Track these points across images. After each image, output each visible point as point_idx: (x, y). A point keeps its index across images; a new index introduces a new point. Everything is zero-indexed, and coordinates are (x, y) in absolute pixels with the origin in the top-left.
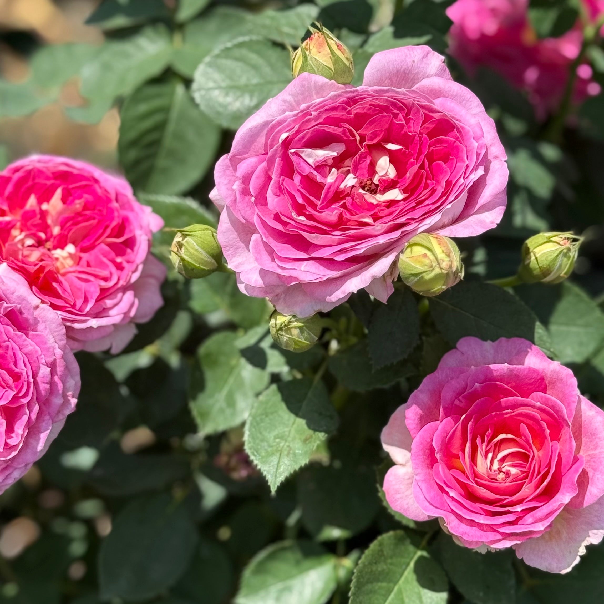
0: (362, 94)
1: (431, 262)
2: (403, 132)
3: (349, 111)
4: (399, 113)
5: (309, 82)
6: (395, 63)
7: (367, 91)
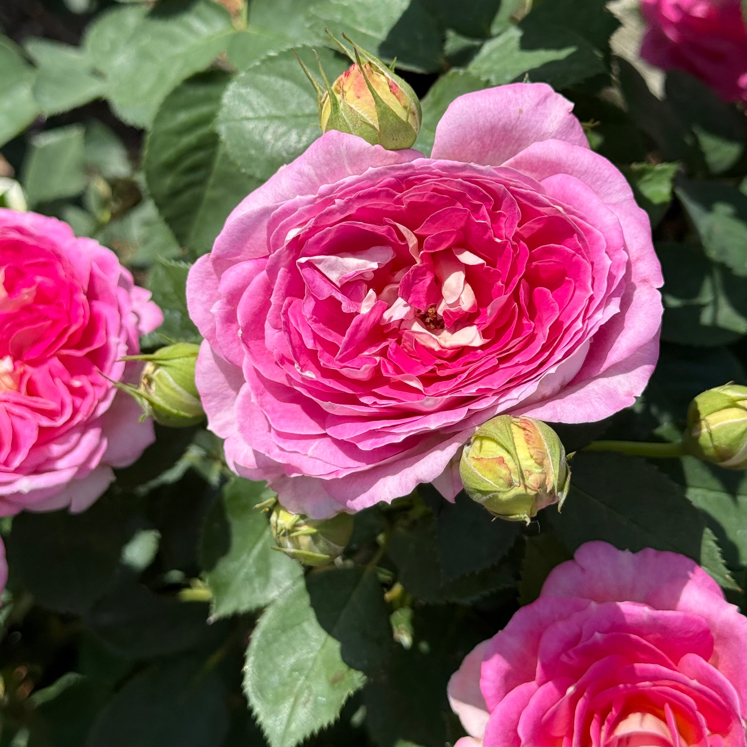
0: (421, 171)
1: (510, 474)
2: (486, 237)
3: (400, 198)
4: (481, 205)
5: (338, 148)
6: (488, 114)
7: (429, 168)
